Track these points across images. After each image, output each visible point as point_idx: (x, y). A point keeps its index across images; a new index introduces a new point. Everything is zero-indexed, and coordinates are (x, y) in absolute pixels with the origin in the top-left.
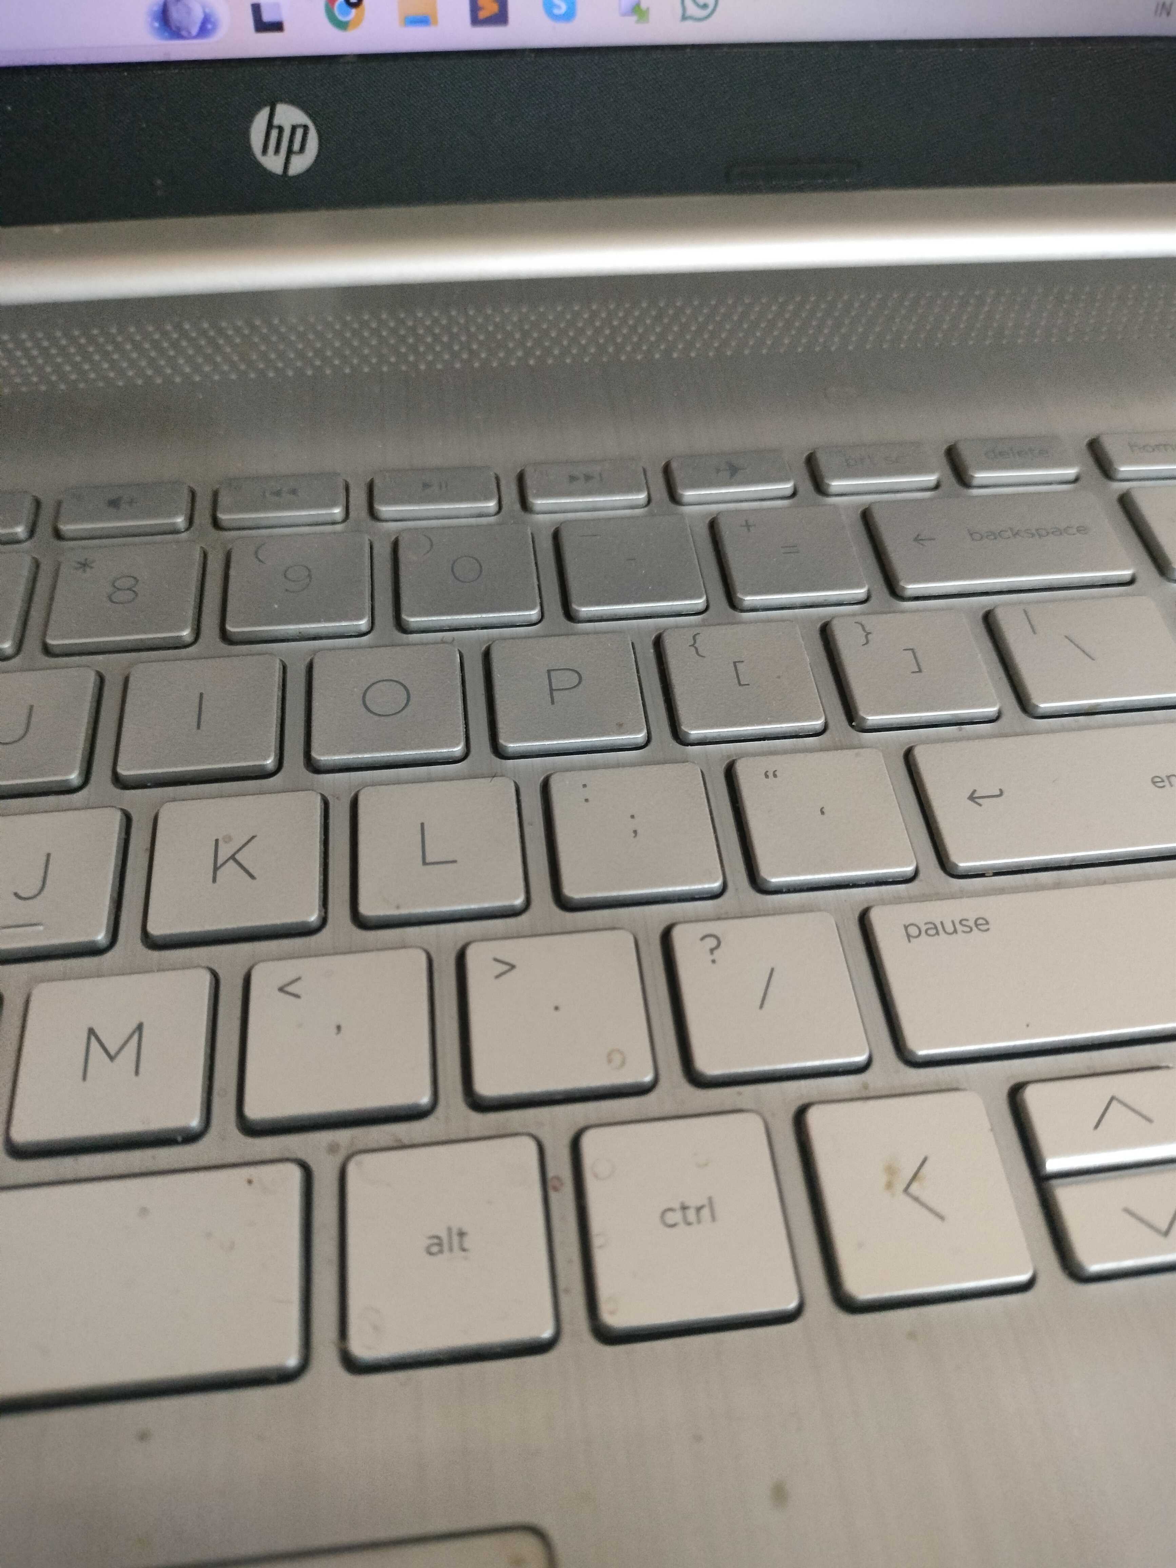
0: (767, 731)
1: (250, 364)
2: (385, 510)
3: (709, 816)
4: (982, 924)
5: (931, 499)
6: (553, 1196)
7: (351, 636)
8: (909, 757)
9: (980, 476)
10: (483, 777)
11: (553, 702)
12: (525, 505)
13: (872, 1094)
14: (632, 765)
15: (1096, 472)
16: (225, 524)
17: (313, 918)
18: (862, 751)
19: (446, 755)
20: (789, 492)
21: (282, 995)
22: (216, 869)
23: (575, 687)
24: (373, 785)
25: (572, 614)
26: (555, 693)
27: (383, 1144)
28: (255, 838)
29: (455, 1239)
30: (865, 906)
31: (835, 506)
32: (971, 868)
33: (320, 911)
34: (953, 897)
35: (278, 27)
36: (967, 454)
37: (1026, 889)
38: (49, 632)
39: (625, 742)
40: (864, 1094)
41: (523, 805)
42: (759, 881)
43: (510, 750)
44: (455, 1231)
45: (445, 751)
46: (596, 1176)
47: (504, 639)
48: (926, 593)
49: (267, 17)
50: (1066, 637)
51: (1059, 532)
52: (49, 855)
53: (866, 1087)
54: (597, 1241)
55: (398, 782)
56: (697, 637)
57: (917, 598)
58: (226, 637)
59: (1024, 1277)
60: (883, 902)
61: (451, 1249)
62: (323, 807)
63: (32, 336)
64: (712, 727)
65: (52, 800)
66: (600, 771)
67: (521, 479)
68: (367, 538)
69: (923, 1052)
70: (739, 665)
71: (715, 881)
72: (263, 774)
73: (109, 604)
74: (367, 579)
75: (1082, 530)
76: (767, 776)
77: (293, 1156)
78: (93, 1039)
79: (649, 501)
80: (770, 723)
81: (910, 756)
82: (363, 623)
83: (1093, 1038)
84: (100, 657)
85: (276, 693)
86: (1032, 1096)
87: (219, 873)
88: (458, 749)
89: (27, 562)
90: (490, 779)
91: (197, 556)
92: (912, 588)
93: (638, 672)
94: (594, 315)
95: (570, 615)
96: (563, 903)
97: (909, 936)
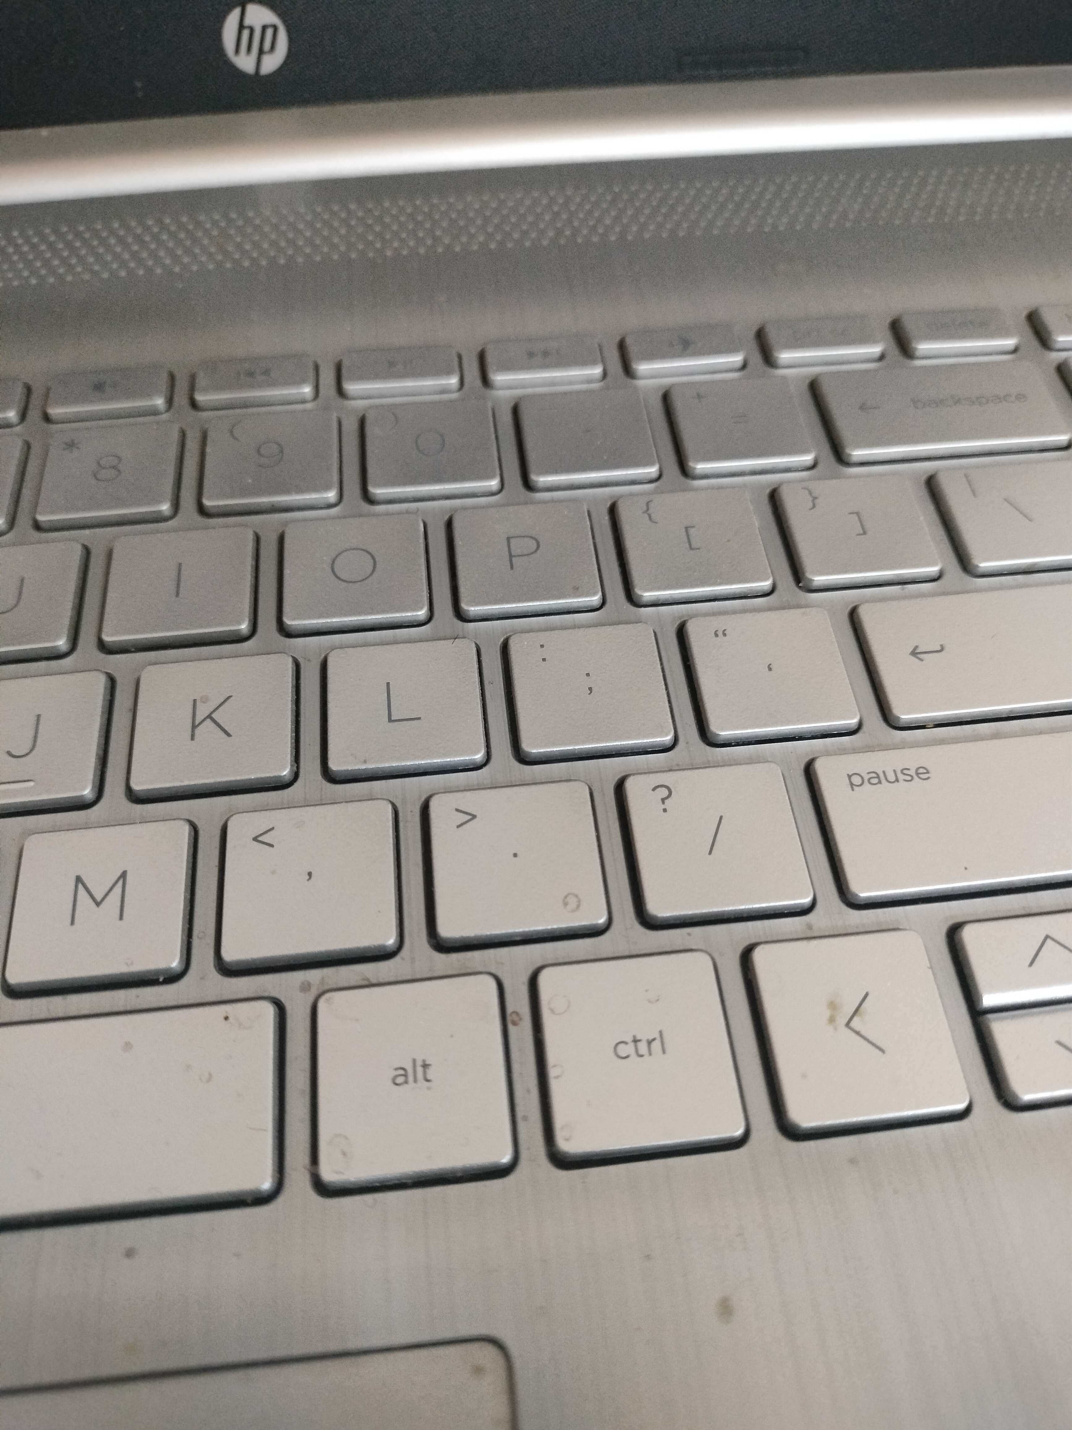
0: (717, 593)
1: (226, 253)
2: (351, 387)
3: (661, 674)
4: (922, 773)
5: (876, 370)
6: (512, 1029)
7: (321, 508)
8: (854, 616)
9: (923, 347)
10: (445, 638)
11: (512, 567)
12: (486, 381)
13: (816, 934)
14: (589, 626)
15: (1035, 343)
16: (201, 404)
17: (286, 772)
18: (808, 610)
19: (410, 619)
20: (739, 365)
21: (255, 843)
22: (194, 727)
23: (532, 553)
24: (341, 648)
25: (531, 485)
26: (514, 560)
27: (353, 983)
28: (231, 698)
29: (420, 1070)
30: (811, 757)
31: (784, 378)
32: (912, 721)
33: (292, 766)
34: (895, 747)
36: (910, 326)
37: (966, 739)
38: (39, 509)
39: (580, 605)
40: (809, 935)
41: (484, 664)
42: (709, 735)
43: (471, 613)
44: (419, 1063)
45: (409, 615)
46: (552, 1011)
47: (465, 508)
48: (871, 459)
50: (1006, 500)
51: (999, 399)
52: (39, 716)
53: (810, 927)
54: (552, 1072)
55: (366, 645)
56: (650, 503)
57: (863, 464)
58: (202, 511)
59: (961, 1106)
60: (828, 753)
61: (415, 1081)
62: (295, 668)
63: (22, 234)
64: (665, 589)
65: (43, 664)
66: (556, 632)
67: (481, 357)
68: (334, 416)
69: (865, 894)
70: (692, 531)
71: (667, 735)
72: (239, 639)
73: (94, 482)
74: (336, 455)
75: (1021, 397)
76: (716, 635)
77: (266, 994)
78: (80, 886)
79: (605, 375)
80: (720, 584)
81: (854, 614)
82: (331, 495)
83: (1028, 880)
84: (87, 532)
85: (249, 562)
86: (969, 935)
87: (197, 731)
88: (422, 613)
89: (19, 444)
90: (452, 641)
91: (175, 435)
92: (858, 454)
93: (593, 537)
94: (552, 200)
95: (528, 485)
96: (522, 758)
97: (852, 784)
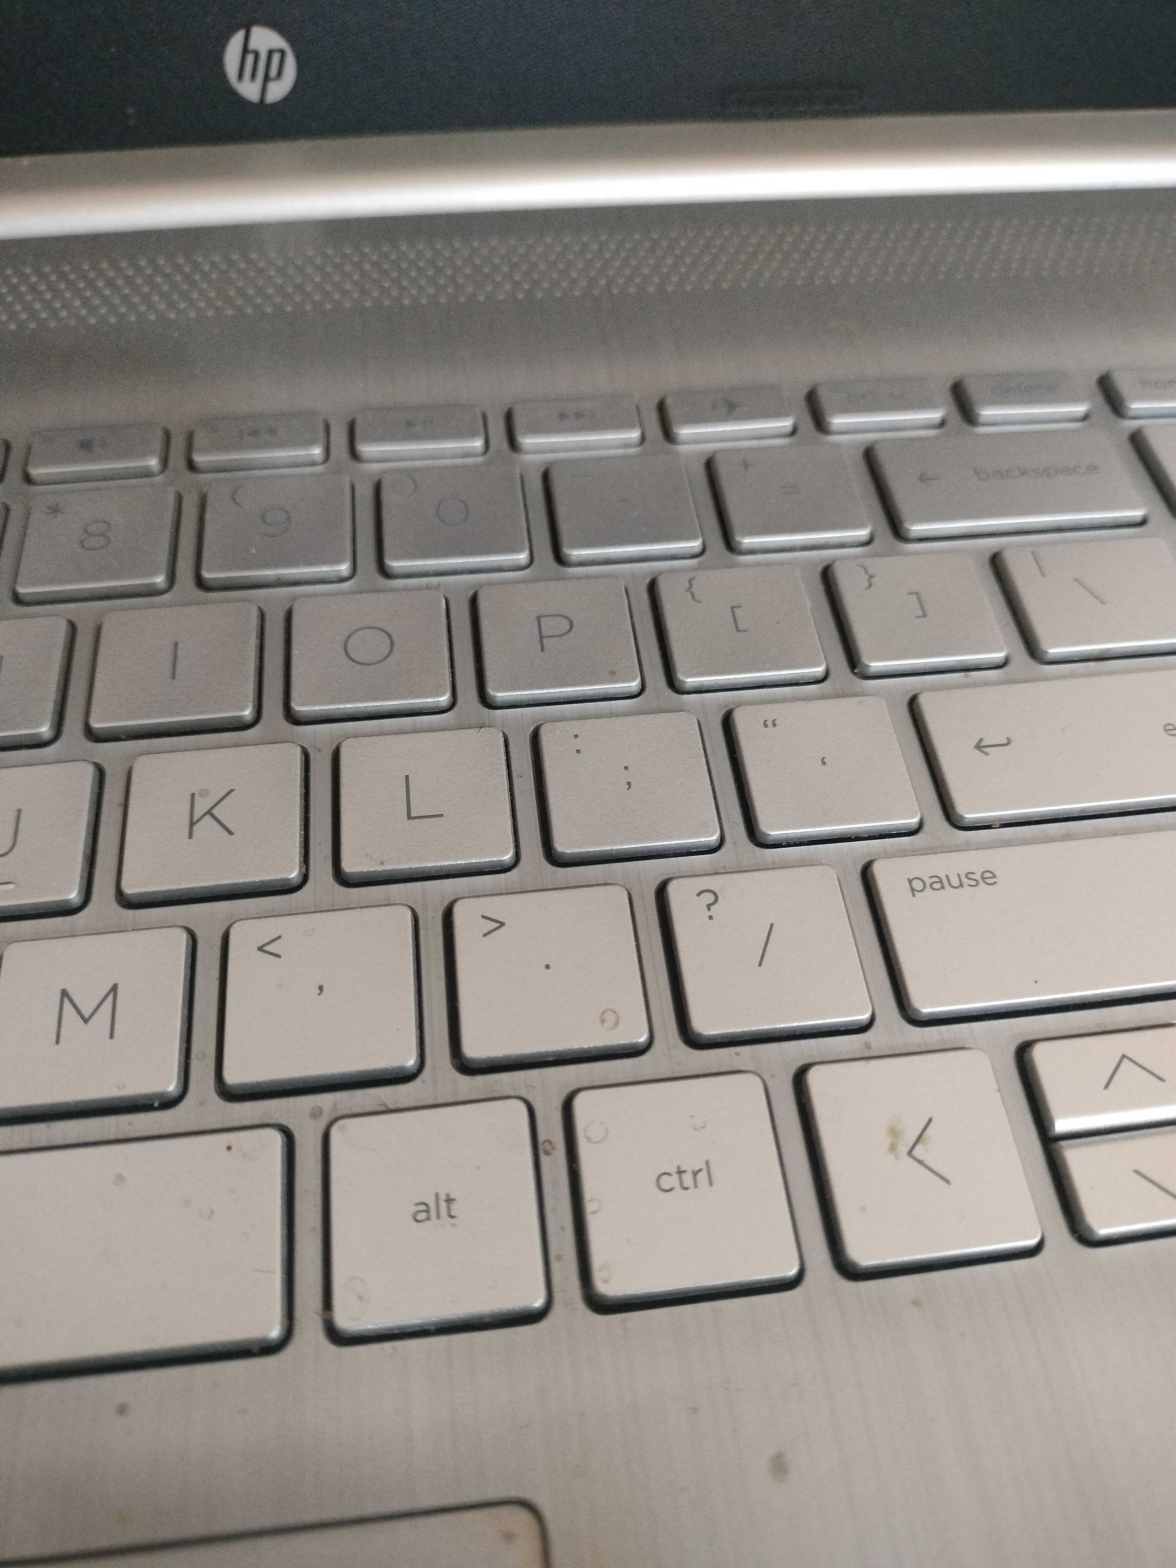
0: (766, 679)
3: (706, 767)
4: (988, 877)
5: (936, 438)
6: (544, 1159)
8: (913, 705)
9: (987, 413)
10: (471, 727)
11: (543, 650)
12: (513, 444)
13: (874, 1054)
14: (626, 714)
15: (1107, 409)
17: (294, 874)
18: (864, 698)
19: (431, 705)
20: (788, 430)
22: (192, 824)
23: (565, 634)
24: (355, 736)
25: (563, 558)
26: (545, 640)
27: (368, 1109)
29: (443, 1205)
30: (868, 859)
31: (837, 445)
32: (977, 820)
33: (301, 867)
34: (959, 849)
36: (972, 389)
37: (1035, 841)
39: (618, 691)
40: (867, 1055)
41: (512, 756)
42: (757, 835)
44: (442, 1197)
45: (430, 700)
46: (589, 1139)
47: (490, 584)
48: (931, 534)
50: (1076, 580)
51: (1068, 471)
53: (867, 1046)
54: (589, 1207)
55: (382, 733)
56: (693, 580)
57: (922, 540)
59: (1033, 1242)
60: (887, 855)
61: (438, 1217)
62: (304, 759)
64: (709, 675)
65: (25, 754)
66: (591, 720)
67: (508, 418)
69: (927, 1009)
70: (738, 611)
71: (712, 835)
73: (80, 551)
74: (349, 522)
75: (1092, 468)
76: (766, 725)
77: (273, 1121)
78: (66, 1000)
79: (643, 439)
80: (770, 669)
82: (344, 568)
83: (1103, 995)
85: (253, 642)
86: (1040, 1055)
88: (444, 699)
90: (477, 730)
91: (171, 500)
92: (917, 528)
93: (631, 617)
94: (585, 247)
95: (560, 559)
96: (554, 858)
97: (913, 890)
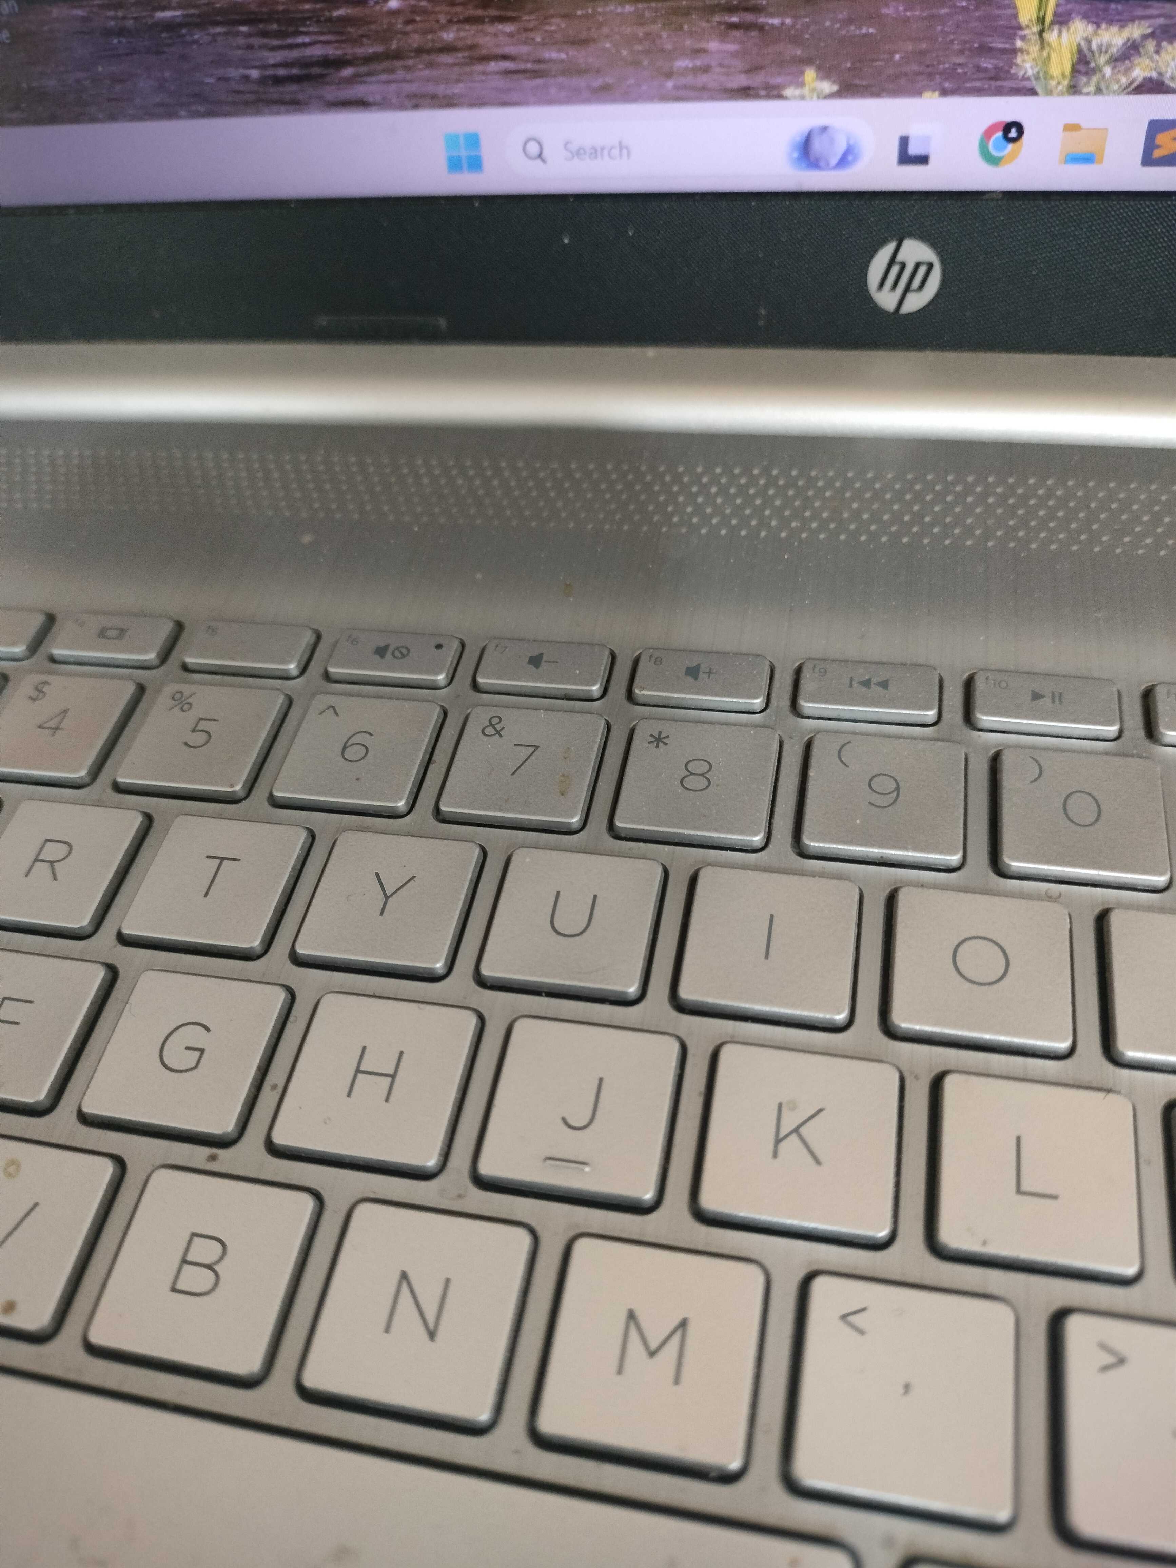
1: (840, 522)
2: (983, 717)
7: (940, 871)
16: (805, 711)
21: (844, 1326)
22: (778, 1141)
28: (823, 1112)
35: (923, 160)
38: (617, 813)
43: (1127, 1057)
49: (914, 149)
52: (601, 1080)
55: (990, 1073)
58: (800, 849)
62: (899, 1084)
63: (618, 468)
65: (606, 1010)
67: (1147, 692)
68: (964, 750)
72: (833, 1028)
73: (680, 790)
74: (962, 803)
84: (668, 849)
87: (781, 1148)
89: (601, 726)
91: (773, 745)
